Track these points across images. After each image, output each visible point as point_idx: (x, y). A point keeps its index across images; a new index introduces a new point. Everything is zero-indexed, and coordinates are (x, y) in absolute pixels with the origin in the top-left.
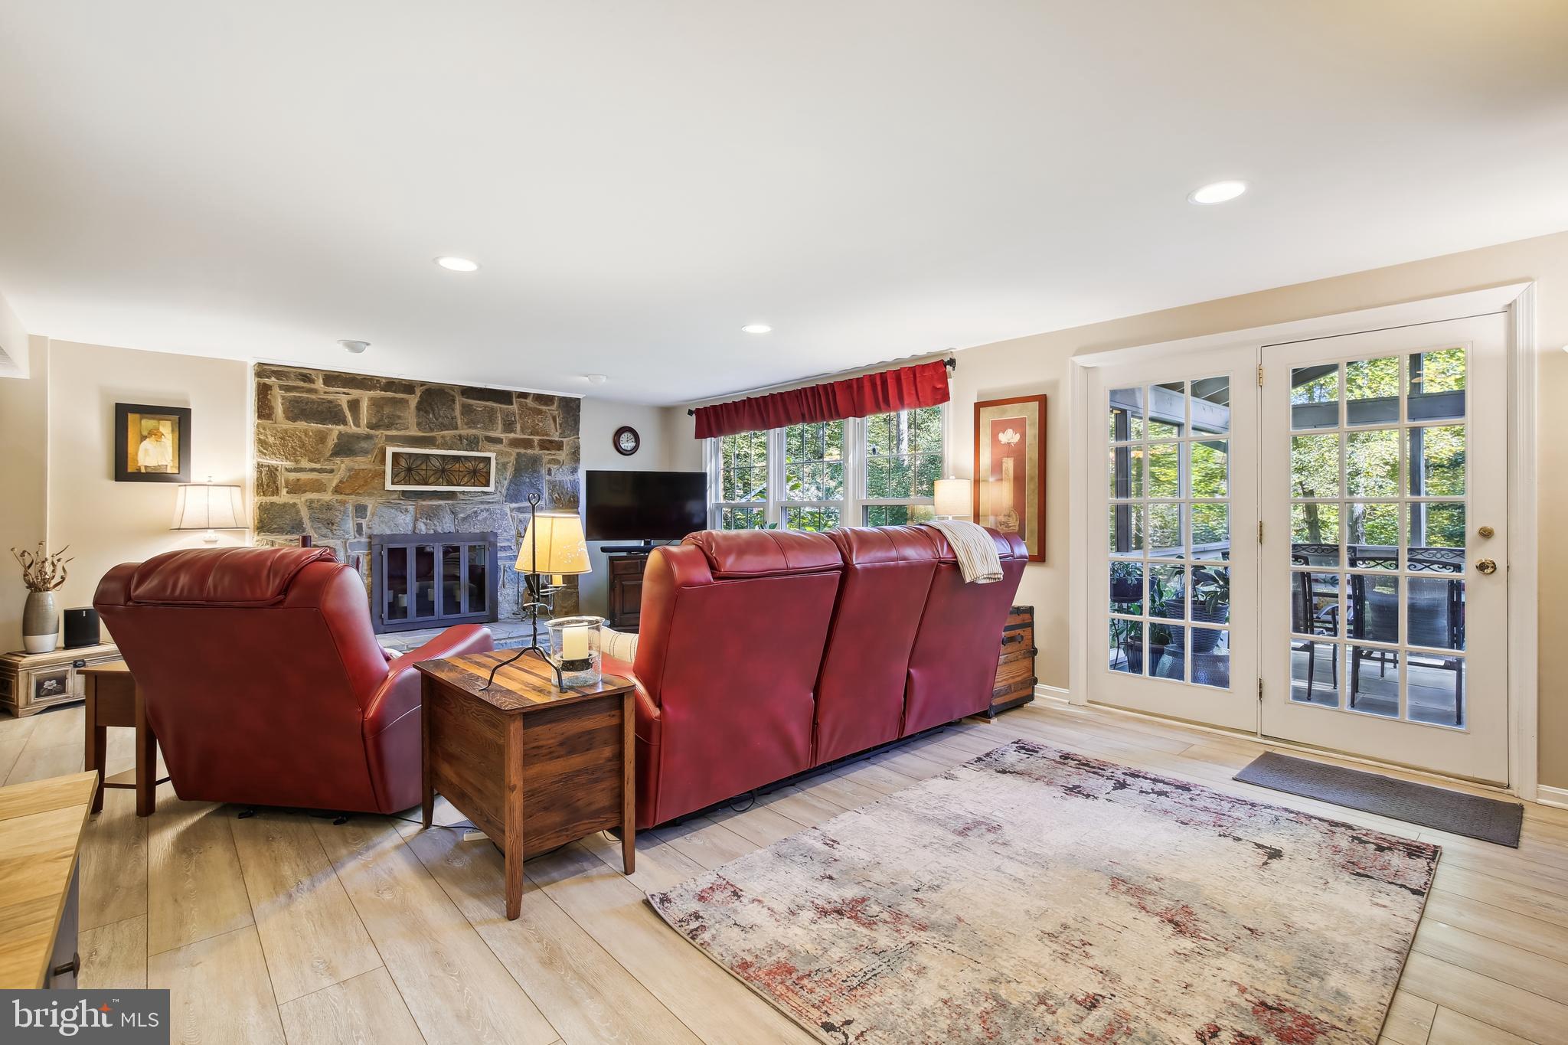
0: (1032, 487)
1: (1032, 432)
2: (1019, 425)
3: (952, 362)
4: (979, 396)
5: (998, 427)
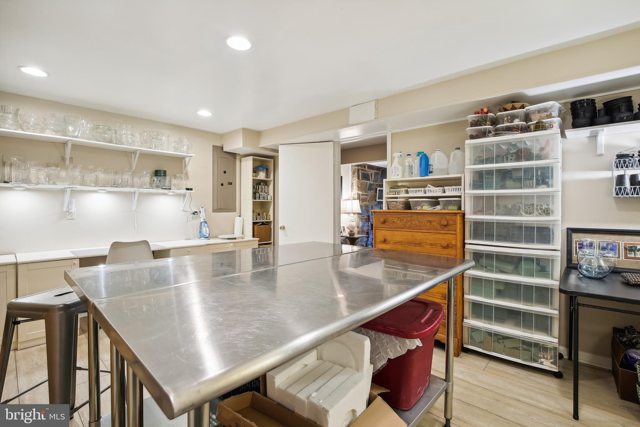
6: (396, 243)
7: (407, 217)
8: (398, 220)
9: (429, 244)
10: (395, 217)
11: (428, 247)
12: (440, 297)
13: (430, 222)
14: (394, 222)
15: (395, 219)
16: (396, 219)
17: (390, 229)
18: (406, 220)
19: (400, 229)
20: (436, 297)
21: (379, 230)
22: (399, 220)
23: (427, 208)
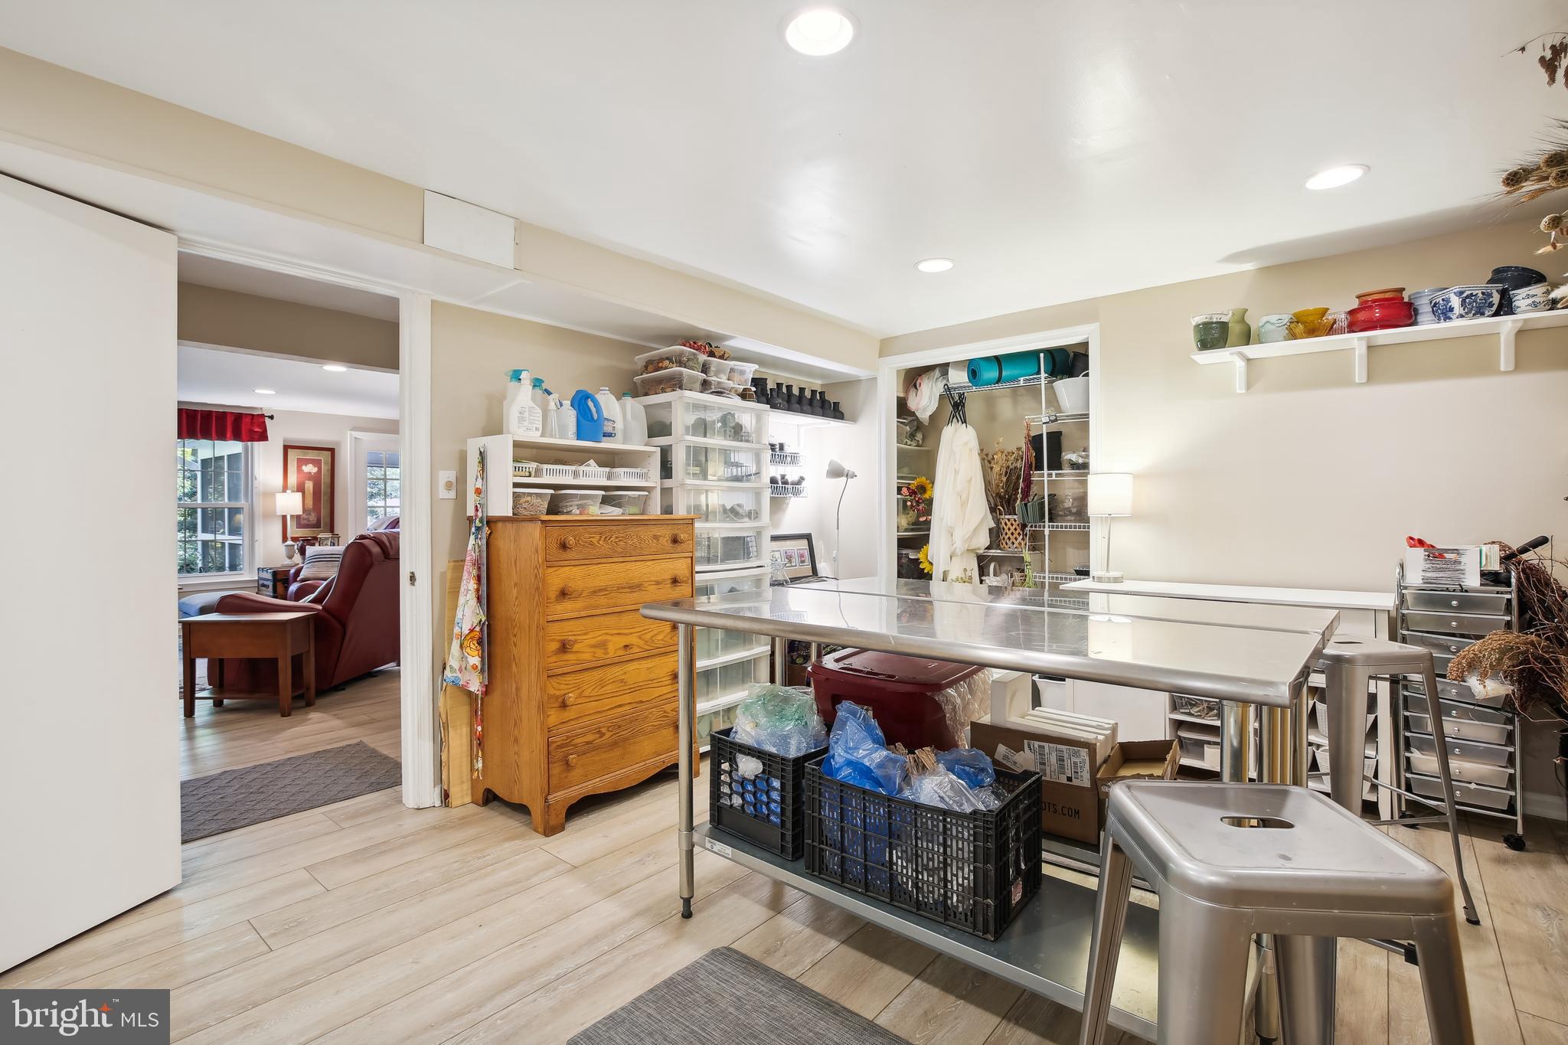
0: (326, 498)
1: (325, 468)
2: (317, 463)
3: (272, 417)
4: (284, 441)
5: (301, 462)
6: (595, 592)
7: (618, 530)
8: (600, 540)
9: (654, 583)
10: (595, 533)
11: (652, 588)
12: (670, 682)
13: (656, 537)
14: (592, 543)
15: (593, 537)
16: (598, 537)
17: (583, 562)
18: (617, 537)
19: (604, 559)
20: (662, 684)
21: (556, 568)
22: (602, 539)
23: (595, 511)
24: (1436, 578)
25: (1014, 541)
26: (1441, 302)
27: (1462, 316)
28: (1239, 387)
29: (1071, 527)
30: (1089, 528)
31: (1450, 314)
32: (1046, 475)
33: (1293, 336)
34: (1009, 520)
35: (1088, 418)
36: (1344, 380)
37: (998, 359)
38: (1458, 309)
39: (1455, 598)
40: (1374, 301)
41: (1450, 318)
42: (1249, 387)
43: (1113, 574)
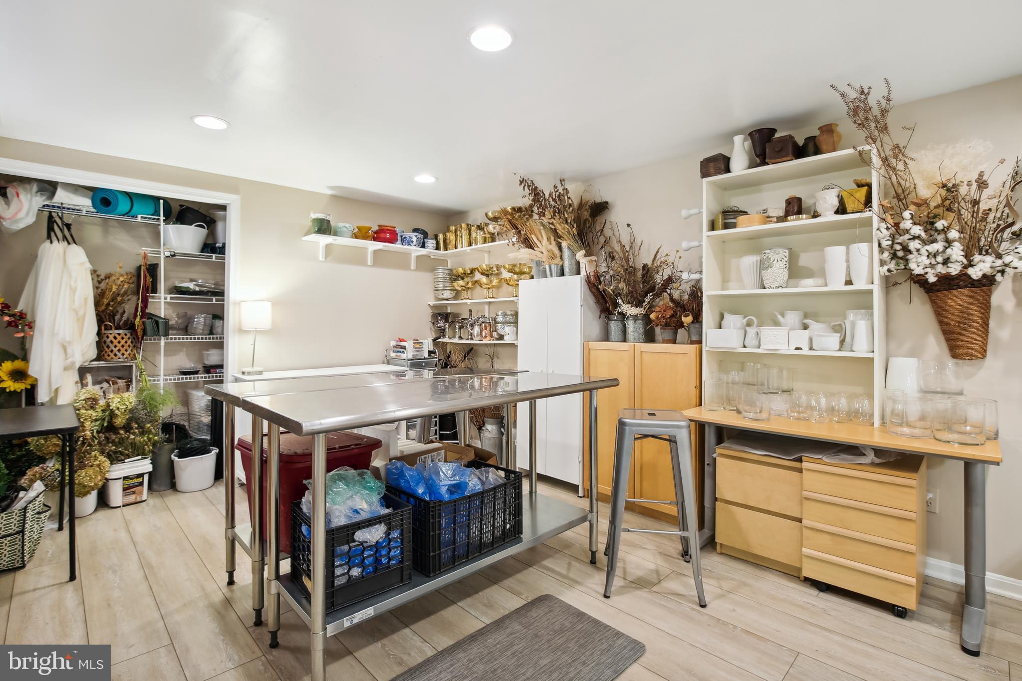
24: (416, 355)
25: (125, 352)
26: (408, 237)
27: (415, 245)
28: (321, 257)
29: (198, 338)
30: (223, 339)
31: (411, 243)
32: (163, 298)
33: (356, 236)
34: (119, 334)
35: (224, 260)
36: (362, 262)
37: (130, 196)
38: (415, 243)
39: (423, 362)
40: (388, 230)
41: (411, 245)
42: (326, 257)
43: (257, 369)
